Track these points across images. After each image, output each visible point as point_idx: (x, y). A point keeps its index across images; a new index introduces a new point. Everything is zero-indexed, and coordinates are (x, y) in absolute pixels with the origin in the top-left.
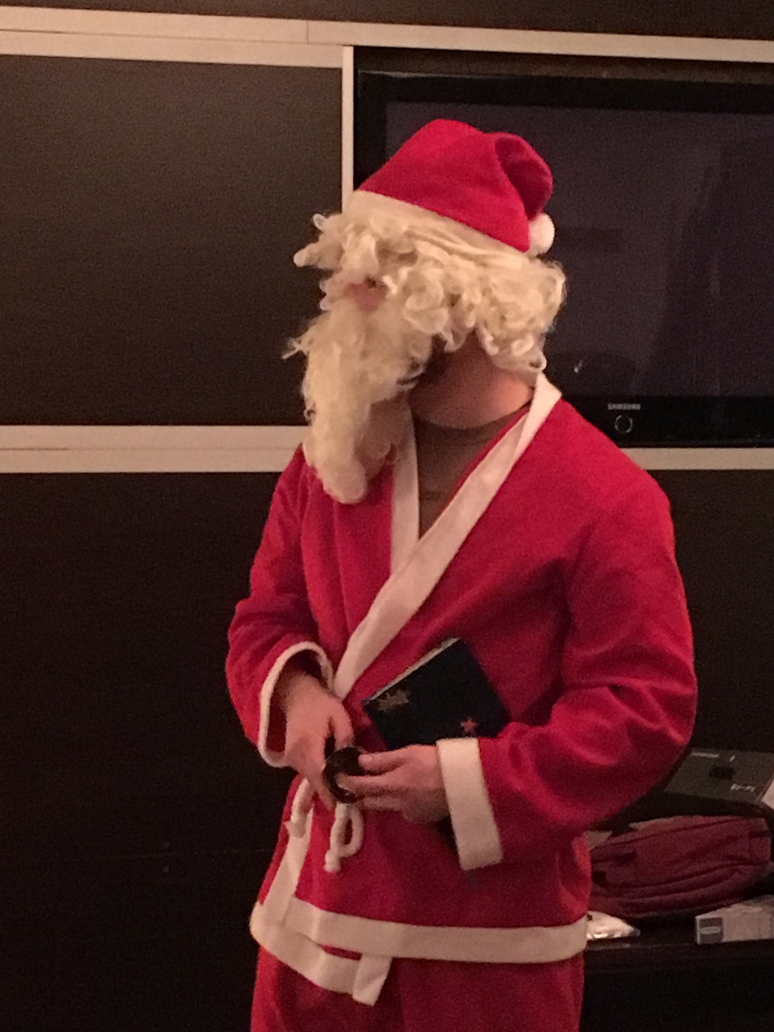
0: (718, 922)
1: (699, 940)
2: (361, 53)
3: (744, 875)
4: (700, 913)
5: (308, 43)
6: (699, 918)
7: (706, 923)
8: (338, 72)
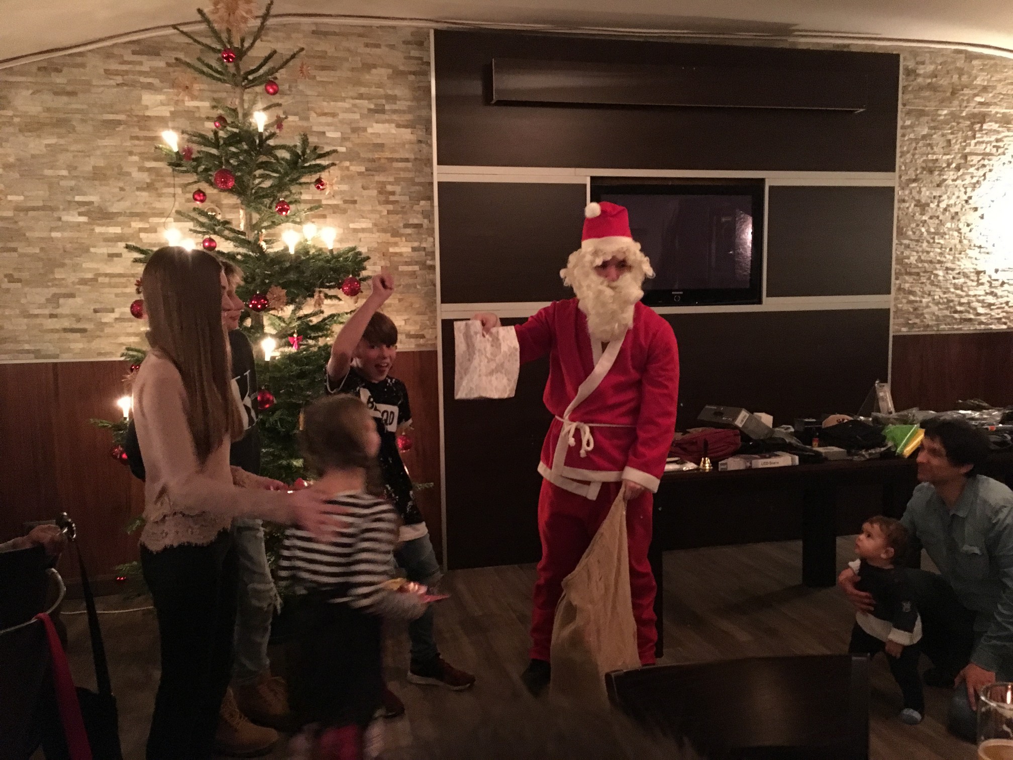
0: (726, 464)
1: (720, 470)
2: (593, 178)
3: (732, 448)
4: (721, 461)
5: (575, 175)
6: (720, 463)
7: (722, 464)
8: (585, 185)
